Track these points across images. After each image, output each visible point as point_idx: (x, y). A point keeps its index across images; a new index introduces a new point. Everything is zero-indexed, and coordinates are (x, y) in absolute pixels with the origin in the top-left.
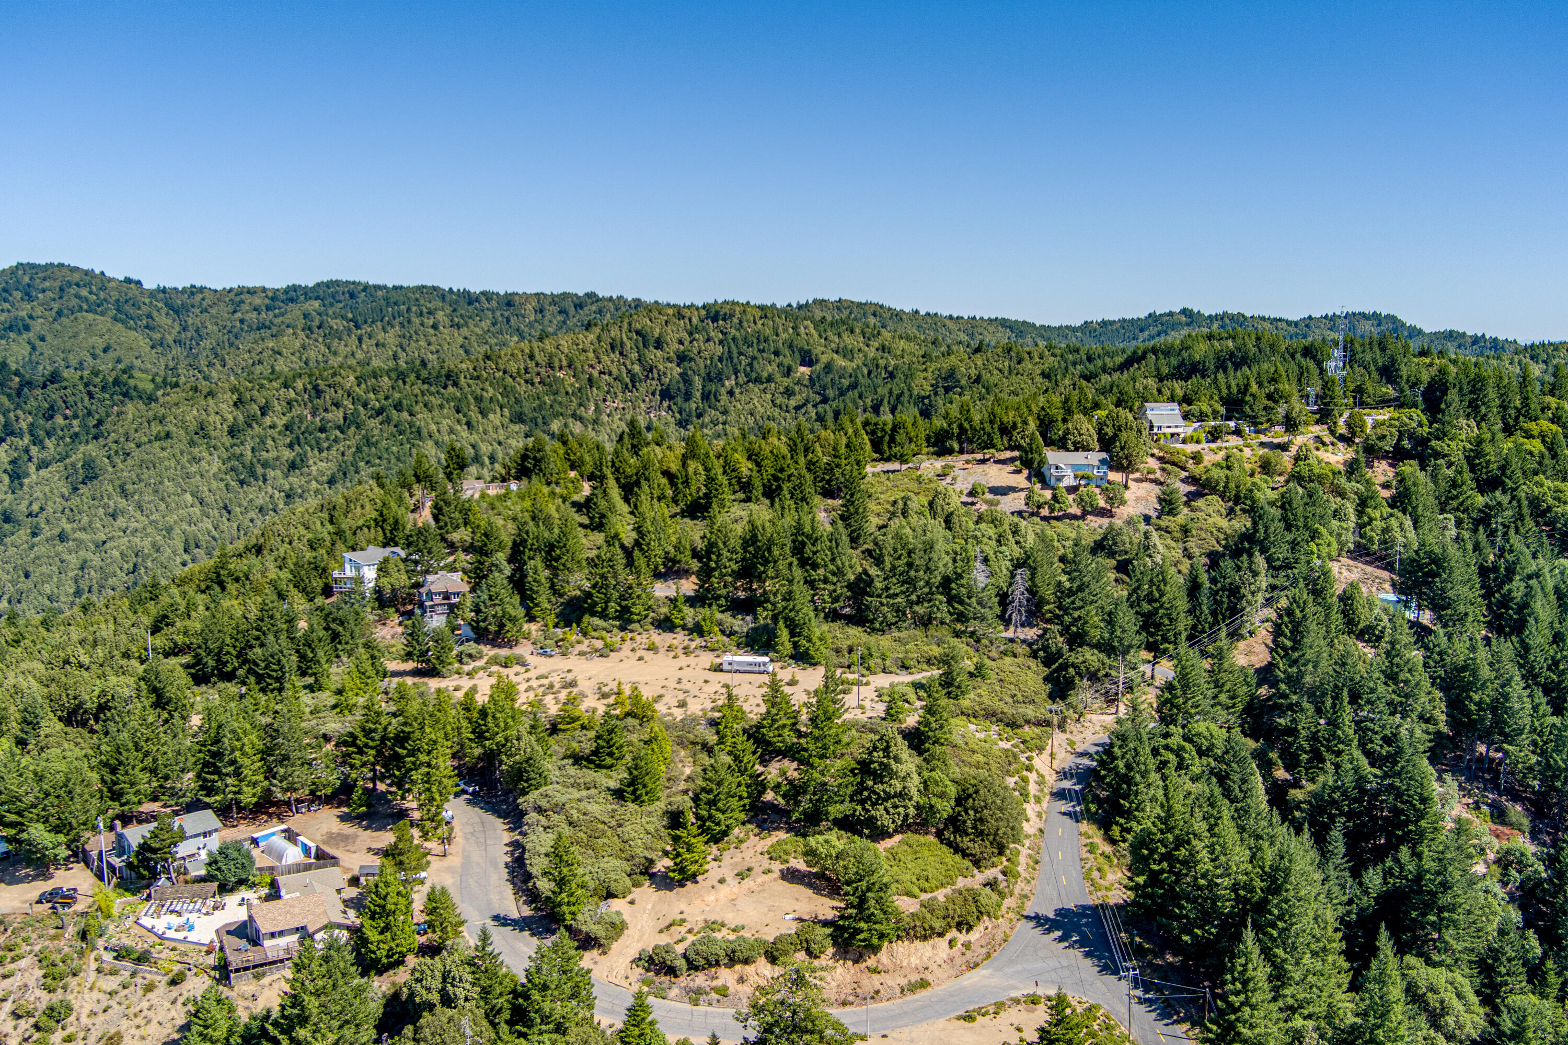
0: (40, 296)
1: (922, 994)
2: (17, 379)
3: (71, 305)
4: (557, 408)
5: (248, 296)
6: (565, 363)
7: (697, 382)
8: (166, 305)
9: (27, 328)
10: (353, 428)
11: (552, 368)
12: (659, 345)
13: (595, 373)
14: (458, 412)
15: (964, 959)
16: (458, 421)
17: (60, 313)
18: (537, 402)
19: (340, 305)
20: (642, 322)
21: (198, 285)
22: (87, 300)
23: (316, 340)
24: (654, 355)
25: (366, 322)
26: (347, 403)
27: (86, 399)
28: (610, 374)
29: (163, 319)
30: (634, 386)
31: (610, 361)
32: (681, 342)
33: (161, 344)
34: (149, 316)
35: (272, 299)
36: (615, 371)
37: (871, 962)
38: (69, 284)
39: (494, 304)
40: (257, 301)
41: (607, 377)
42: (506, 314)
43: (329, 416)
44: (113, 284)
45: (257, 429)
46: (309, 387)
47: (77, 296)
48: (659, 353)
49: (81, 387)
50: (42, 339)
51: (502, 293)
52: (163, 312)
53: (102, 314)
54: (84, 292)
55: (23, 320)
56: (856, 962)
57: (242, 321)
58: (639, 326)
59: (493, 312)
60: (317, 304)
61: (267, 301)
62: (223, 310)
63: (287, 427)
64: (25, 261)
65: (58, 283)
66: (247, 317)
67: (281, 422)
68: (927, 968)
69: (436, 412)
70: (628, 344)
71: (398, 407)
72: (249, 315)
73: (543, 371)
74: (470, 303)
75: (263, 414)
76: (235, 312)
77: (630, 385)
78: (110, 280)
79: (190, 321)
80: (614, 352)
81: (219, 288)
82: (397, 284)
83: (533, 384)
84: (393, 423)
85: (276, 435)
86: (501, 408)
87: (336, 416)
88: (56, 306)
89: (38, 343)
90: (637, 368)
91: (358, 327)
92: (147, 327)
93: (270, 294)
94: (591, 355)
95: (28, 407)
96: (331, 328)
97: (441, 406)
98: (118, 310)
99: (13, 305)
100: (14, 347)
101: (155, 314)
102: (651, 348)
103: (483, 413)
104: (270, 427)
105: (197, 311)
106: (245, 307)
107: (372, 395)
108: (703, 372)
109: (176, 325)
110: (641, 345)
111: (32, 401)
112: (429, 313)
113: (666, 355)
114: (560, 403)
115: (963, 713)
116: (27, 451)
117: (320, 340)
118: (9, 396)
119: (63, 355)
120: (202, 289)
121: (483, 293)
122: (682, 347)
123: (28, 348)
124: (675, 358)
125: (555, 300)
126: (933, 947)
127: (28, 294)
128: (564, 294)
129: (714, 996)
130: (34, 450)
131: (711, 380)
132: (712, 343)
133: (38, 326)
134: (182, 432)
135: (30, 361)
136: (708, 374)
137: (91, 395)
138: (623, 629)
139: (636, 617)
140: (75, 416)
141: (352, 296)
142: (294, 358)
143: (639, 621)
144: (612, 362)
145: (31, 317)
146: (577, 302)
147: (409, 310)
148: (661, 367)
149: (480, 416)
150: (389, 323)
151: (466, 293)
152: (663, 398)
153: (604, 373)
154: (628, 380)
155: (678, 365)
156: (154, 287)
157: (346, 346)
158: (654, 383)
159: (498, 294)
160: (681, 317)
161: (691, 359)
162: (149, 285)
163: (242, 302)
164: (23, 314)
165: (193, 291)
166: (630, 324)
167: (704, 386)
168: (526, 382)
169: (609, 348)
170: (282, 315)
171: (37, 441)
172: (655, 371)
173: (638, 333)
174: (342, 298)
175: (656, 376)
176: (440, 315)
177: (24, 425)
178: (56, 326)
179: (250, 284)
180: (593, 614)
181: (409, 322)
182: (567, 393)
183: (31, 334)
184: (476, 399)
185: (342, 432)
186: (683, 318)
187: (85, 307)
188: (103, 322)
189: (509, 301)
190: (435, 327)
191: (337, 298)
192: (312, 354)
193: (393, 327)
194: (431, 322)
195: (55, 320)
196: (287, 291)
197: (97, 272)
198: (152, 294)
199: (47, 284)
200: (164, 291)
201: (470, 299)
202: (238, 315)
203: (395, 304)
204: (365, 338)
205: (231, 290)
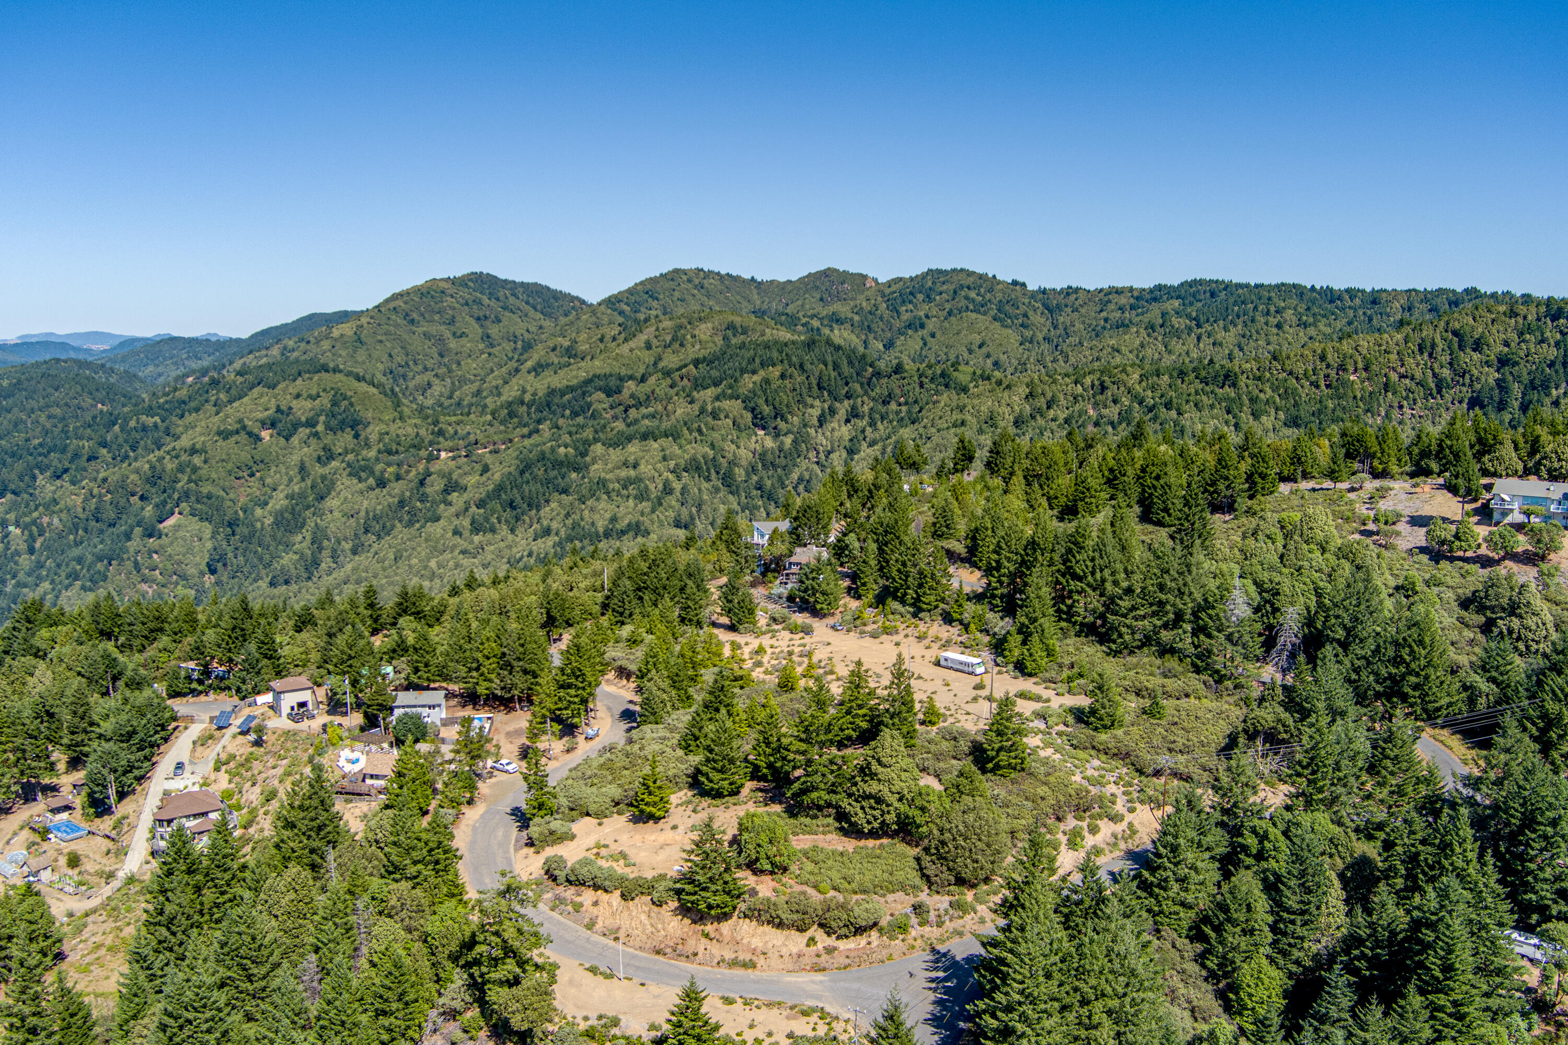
0: (938, 298)
1: (739, 972)
2: (871, 370)
3: (960, 305)
4: (1339, 413)
5: (1115, 296)
6: (1360, 365)
7: (1516, 390)
8: (1043, 305)
9: (922, 326)
10: (1124, 425)
11: (1345, 370)
12: (1477, 346)
13: (1394, 377)
14: (1228, 412)
15: (815, 960)
16: (1227, 423)
17: (950, 313)
18: (1318, 406)
19: (1200, 305)
20: (1462, 320)
21: (1074, 286)
22: (973, 300)
23: (1156, 339)
24: (1469, 358)
25: (1208, 321)
26: (1126, 401)
27: (917, 389)
28: (1412, 379)
29: (1037, 319)
30: (1439, 392)
31: (1416, 365)
32: (1506, 344)
33: (1031, 342)
34: (1025, 315)
35: (1137, 298)
36: (1418, 375)
37: (709, 928)
38: (962, 287)
39: (1357, 301)
40: (1123, 300)
41: (1407, 381)
42: (1369, 312)
43: (1105, 412)
44: (1001, 286)
45: (1040, 421)
46: (1096, 383)
47: (967, 298)
48: (1476, 356)
49: (916, 378)
50: (933, 335)
51: (1368, 290)
52: (1039, 312)
53: (985, 314)
54: (973, 294)
55: (920, 318)
56: (694, 922)
57: (1106, 320)
58: (1457, 326)
59: (1355, 310)
60: (1176, 303)
61: (1132, 301)
62: (1090, 311)
63: (1067, 421)
64: (934, 268)
65: (953, 287)
66: (1111, 316)
67: (1062, 416)
68: (764, 954)
69: (1206, 412)
70: (1441, 345)
71: (1168, 406)
72: (1114, 314)
73: (1333, 373)
74: (1331, 302)
75: (1048, 408)
76: (1101, 311)
77: (1434, 391)
78: (999, 282)
79: (1061, 319)
80: (1422, 353)
81: (1092, 289)
82: (1259, 282)
83: (1317, 387)
84: (1159, 421)
85: (1055, 428)
86: (1277, 409)
87: (1112, 412)
88: (948, 306)
89: (929, 339)
90: (1446, 373)
91: (1199, 326)
92: (1022, 325)
93: (1136, 294)
94: (1393, 357)
95: (873, 394)
96: (1173, 327)
97: (1212, 407)
98: (999, 310)
99: (915, 306)
100: (910, 342)
101: (1031, 313)
102: (1468, 350)
103: (1256, 415)
104: (1052, 420)
105: (1069, 310)
106: (1112, 306)
107: (1149, 393)
108: (1526, 378)
109: (1049, 323)
110: (1456, 346)
111: (878, 390)
112: (1277, 312)
113: (1484, 358)
114: (1344, 408)
115: (1094, 748)
116: (863, 431)
117: (1160, 338)
118: (862, 384)
119: (945, 350)
120: (1077, 290)
121: (1348, 291)
122: (1506, 349)
123: (921, 343)
124: (1496, 362)
125: (1427, 297)
126: (787, 938)
127: (928, 296)
128: (1440, 289)
129: (570, 908)
130: (869, 430)
131: (1534, 388)
132: (1545, 346)
133: (931, 325)
134: (974, 420)
135: (920, 355)
136: (1532, 382)
137: (921, 385)
138: (915, 615)
139: (925, 606)
140: (906, 403)
141: (1213, 295)
142: (1131, 356)
143: (929, 611)
144: (1418, 365)
145: (927, 317)
146: (1453, 299)
147: (1256, 308)
148: (1475, 372)
149: (1251, 418)
150: (1232, 322)
151: (1330, 290)
152: (1471, 406)
153: (1406, 377)
154: (1433, 385)
155: (1498, 371)
156: (1036, 288)
157: (1183, 344)
158: (1464, 389)
159: (1363, 291)
160: (1513, 314)
161: (1516, 364)
162: (1032, 286)
163: (1109, 301)
164: (922, 314)
165: (1070, 291)
166: (1448, 323)
167: (1524, 394)
168: (1312, 384)
169: (1416, 349)
170: (1143, 314)
171: (872, 424)
172: (1467, 376)
173: (1455, 333)
174: (1202, 297)
175: (1467, 381)
176: (1289, 314)
177: (866, 409)
178: (946, 324)
179: (1119, 284)
180: (895, 598)
181: (1253, 321)
182: (1355, 397)
183: (925, 331)
184: (1251, 400)
185: (1114, 428)
186: (1517, 315)
187: (971, 307)
188: (982, 321)
189: (1375, 299)
190: (1279, 326)
191: (1198, 297)
192: (1149, 352)
193: (1235, 326)
194: (1275, 321)
195: (946, 319)
196: (1151, 291)
197: (990, 276)
198: (1033, 295)
199: (945, 287)
200: (1044, 292)
201: (1330, 296)
202: (1104, 314)
203: (1243, 302)
204: (1204, 337)
205: (1101, 290)
